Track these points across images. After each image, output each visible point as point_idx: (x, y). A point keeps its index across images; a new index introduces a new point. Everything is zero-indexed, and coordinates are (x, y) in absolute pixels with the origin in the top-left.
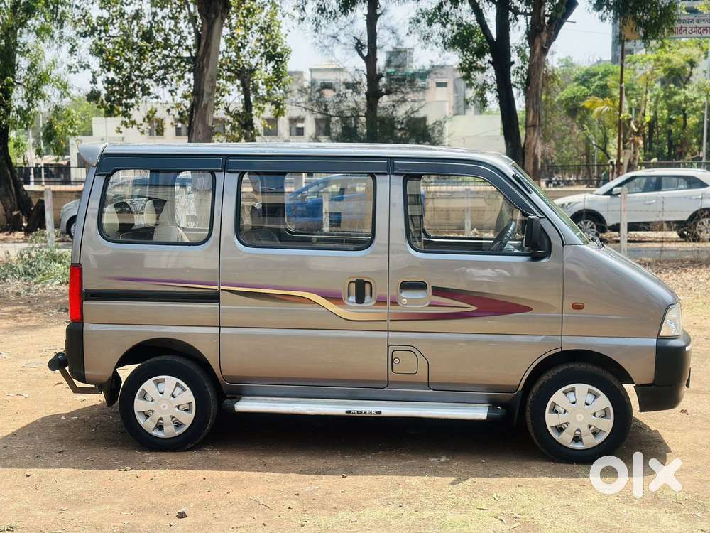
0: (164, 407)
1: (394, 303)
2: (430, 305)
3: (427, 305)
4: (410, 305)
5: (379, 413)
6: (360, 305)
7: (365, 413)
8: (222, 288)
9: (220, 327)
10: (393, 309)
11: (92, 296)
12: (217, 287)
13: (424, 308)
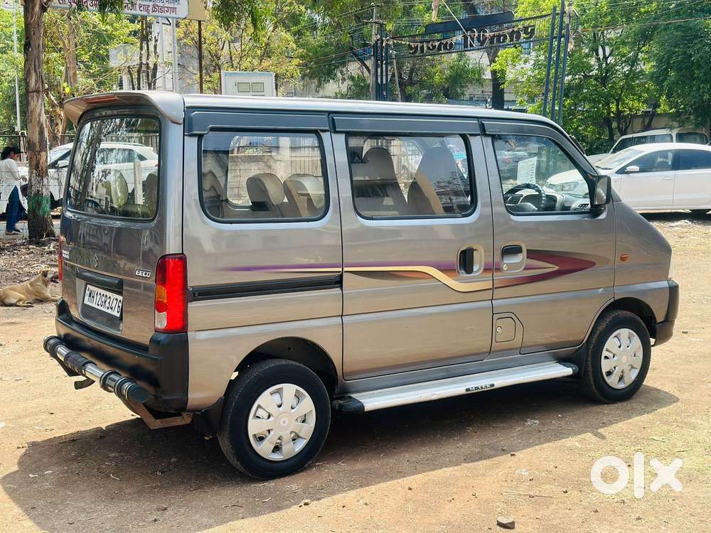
0: (284, 422)
1: (499, 269)
2: (525, 269)
3: (523, 268)
4: (511, 270)
5: (492, 385)
6: (468, 275)
7: (482, 388)
8: (346, 269)
9: (342, 316)
10: (498, 276)
11: (200, 294)
12: (340, 269)
13: (520, 273)
